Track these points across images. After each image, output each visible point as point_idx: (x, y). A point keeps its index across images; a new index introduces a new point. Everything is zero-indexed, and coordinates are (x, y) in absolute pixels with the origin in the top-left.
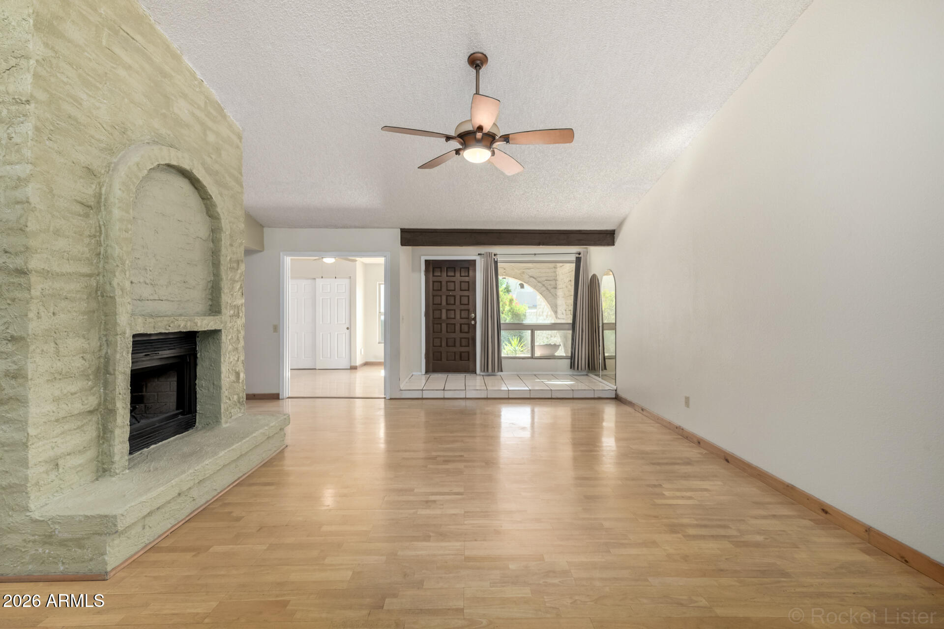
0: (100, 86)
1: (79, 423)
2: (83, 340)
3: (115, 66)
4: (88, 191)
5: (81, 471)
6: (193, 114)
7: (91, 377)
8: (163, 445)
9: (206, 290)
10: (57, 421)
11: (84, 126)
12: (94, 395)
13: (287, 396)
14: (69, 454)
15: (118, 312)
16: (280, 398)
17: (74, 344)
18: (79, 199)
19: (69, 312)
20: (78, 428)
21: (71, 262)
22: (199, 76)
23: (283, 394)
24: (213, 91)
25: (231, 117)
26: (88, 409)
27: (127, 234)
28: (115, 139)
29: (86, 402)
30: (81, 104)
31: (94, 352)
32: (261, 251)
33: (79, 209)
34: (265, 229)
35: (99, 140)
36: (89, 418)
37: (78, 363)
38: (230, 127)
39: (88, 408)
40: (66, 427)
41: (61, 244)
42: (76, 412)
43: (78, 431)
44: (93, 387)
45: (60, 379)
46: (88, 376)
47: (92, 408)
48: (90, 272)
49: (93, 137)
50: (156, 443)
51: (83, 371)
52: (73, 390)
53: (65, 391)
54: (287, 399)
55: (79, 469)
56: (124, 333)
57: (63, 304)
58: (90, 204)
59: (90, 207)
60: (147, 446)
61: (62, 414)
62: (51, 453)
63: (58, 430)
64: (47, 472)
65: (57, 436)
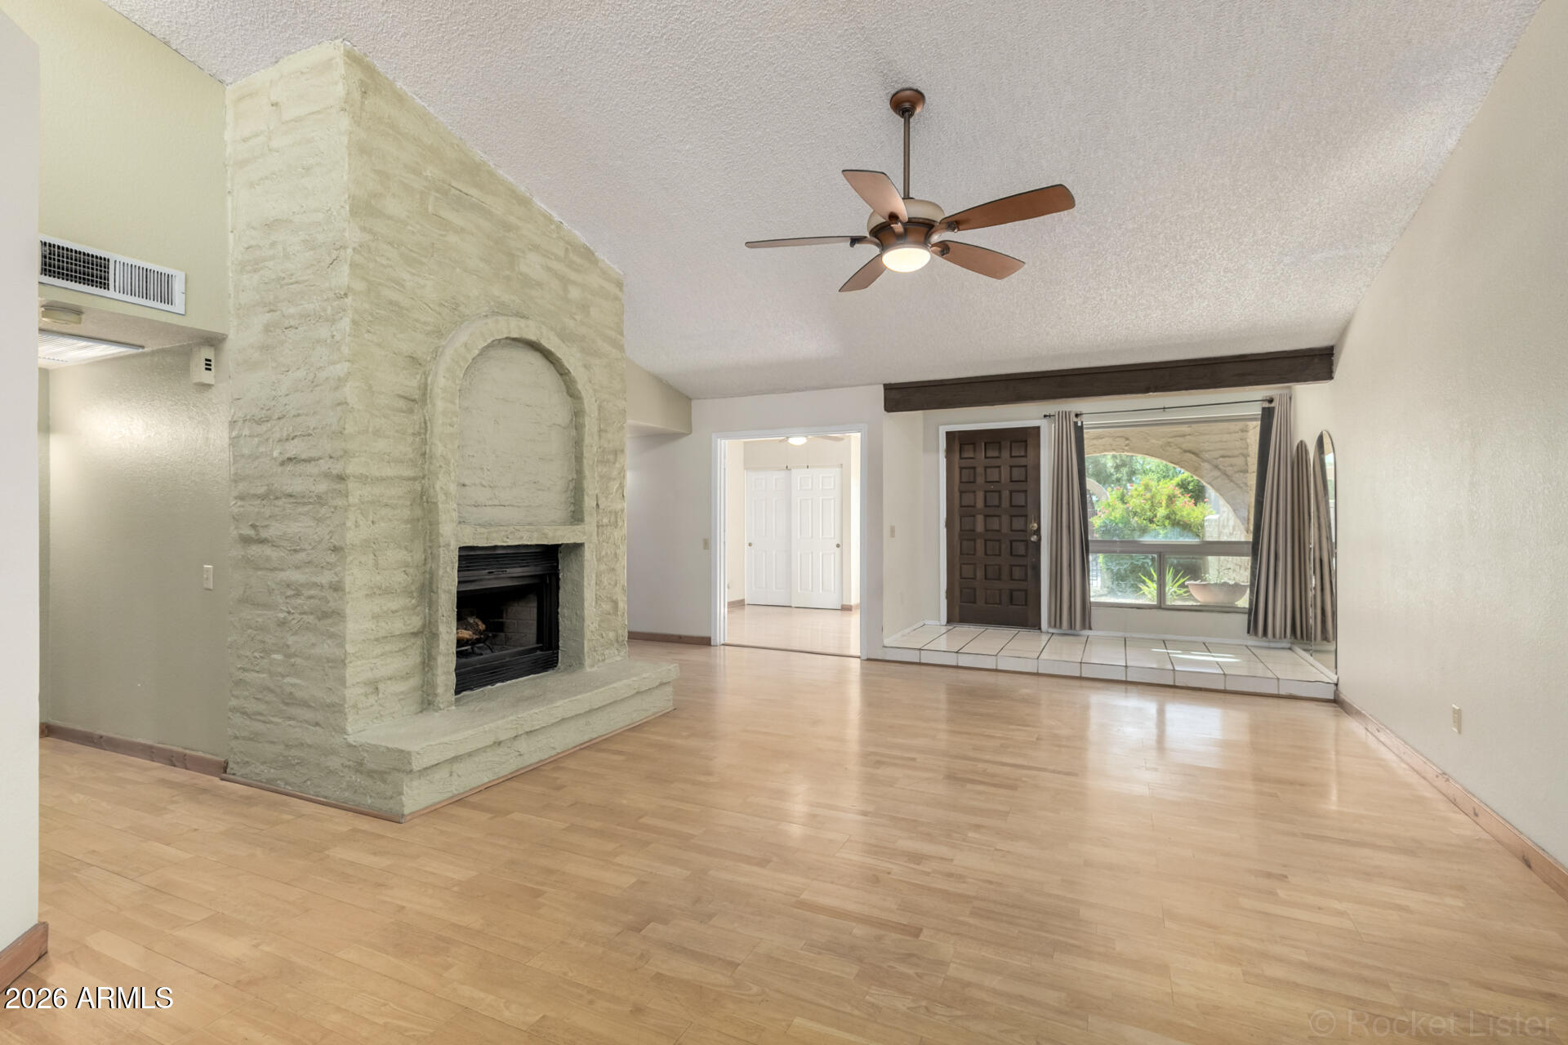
0: (424, 260)
1: (402, 646)
2: (405, 552)
3: (444, 233)
4: (412, 384)
5: (403, 699)
6: (548, 269)
7: (415, 594)
8: (509, 685)
9: (566, 491)
10: (377, 640)
11: (407, 310)
12: (418, 616)
13: (722, 642)
14: (390, 679)
15: (440, 521)
16: (712, 644)
17: (395, 555)
18: (402, 394)
19: (390, 520)
20: (400, 651)
21: (392, 464)
22: (557, 218)
23: (716, 639)
24: (577, 233)
25: (606, 260)
26: (412, 631)
27: (451, 428)
28: (444, 319)
29: (408, 622)
30: (403, 286)
31: (417, 566)
32: (688, 434)
33: (402, 404)
34: (694, 403)
35: (425, 323)
36: (413, 640)
37: (399, 578)
38: (605, 274)
39: (410, 629)
40: (388, 648)
41: (381, 445)
42: (398, 633)
43: (400, 653)
44: (417, 606)
45: (380, 595)
46: (412, 592)
47: (416, 630)
48: (415, 475)
49: (417, 320)
50: (503, 682)
51: (405, 587)
52: (394, 608)
53: (385, 608)
54: (722, 647)
55: (402, 697)
56: (449, 545)
57: (384, 512)
58: (413, 397)
59: (414, 400)
60: (492, 683)
61: (382, 633)
62: (370, 675)
63: (378, 651)
64: (366, 695)
65: (377, 657)
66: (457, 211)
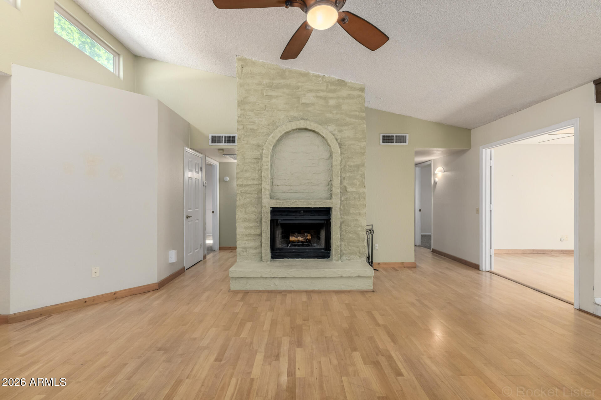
0: (262, 112)
1: (254, 238)
2: (255, 208)
3: (270, 100)
4: (257, 153)
5: (255, 255)
6: (317, 97)
7: (259, 222)
10: (246, 235)
11: (256, 130)
12: (259, 229)
14: (250, 248)
15: (263, 198)
16: (480, 269)
17: (251, 209)
18: (254, 157)
19: (250, 198)
20: (253, 240)
21: (251, 180)
22: (322, 75)
24: (333, 76)
25: (352, 81)
26: (257, 234)
27: (267, 167)
28: (270, 129)
29: (256, 231)
30: (255, 123)
31: (259, 213)
32: (470, 149)
33: (255, 161)
34: (472, 132)
35: (263, 133)
36: (258, 237)
37: (253, 217)
38: (352, 88)
39: (257, 233)
40: (250, 238)
41: (248, 174)
42: (252, 234)
43: (254, 241)
44: (259, 226)
45: (247, 221)
46: (258, 221)
47: (259, 234)
48: (259, 183)
49: (260, 133)
51: (255, 220)
52: (251, 226)
53: (248, 226)
55: (254, 255)
56: (266, 206)
57: (248, 195)
58: (258, 158)
59: (259, 159)
61: (247, 233)
62: (243, 245)
63: (247, 238)
64: (243, 251)
65: (246, 240)
66: (274, 91)
